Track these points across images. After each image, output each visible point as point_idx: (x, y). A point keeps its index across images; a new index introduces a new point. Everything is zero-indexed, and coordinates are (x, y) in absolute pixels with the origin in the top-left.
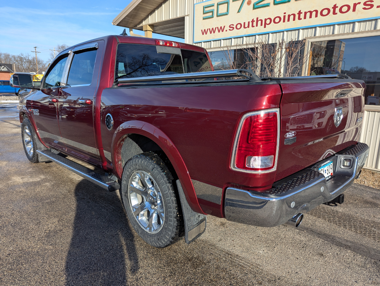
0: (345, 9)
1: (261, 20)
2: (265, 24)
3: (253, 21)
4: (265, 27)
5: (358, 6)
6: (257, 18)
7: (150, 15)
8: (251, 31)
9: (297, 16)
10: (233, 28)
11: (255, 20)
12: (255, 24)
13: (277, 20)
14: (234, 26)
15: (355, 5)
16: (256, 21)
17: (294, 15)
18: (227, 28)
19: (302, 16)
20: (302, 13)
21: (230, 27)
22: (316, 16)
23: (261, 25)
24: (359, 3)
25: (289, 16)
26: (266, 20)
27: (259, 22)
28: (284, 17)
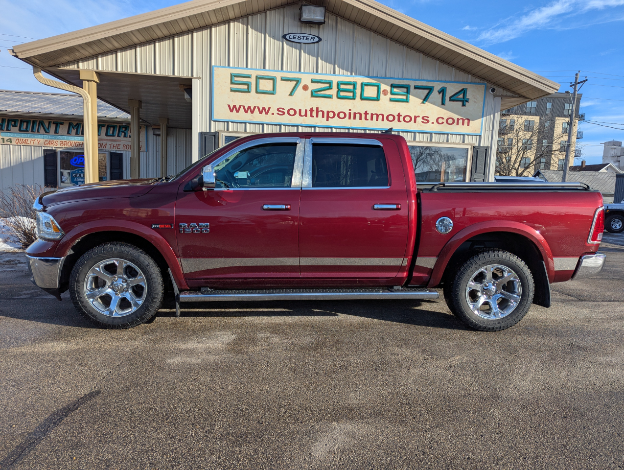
0: (407, 119)
1: (323, 112)
2: (328, 117)
3: (312, 110)
4: (327, 120)
5: (417, 118)
6: (317, 109)
7: (100, 56)
8: (309, 121)
9: (363, 116)
10: (284, 113)
11: (315, 109)
12: (314, 114)
13: (342, 115)
14: (286, 111)
15: (415, 117)
16: (315, 111)
17: (360, 114)
18: (274, 110)
19: (369, 117)
20: (368, 114)
21: (278, 110)
22: (383, 120)
23: (323, 116)
24: (419, 116)
25: (355, 114)
26: (328, 112)
27: (320, 114)
28: (350, 114)
